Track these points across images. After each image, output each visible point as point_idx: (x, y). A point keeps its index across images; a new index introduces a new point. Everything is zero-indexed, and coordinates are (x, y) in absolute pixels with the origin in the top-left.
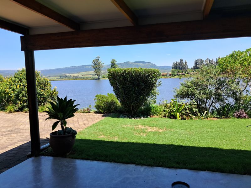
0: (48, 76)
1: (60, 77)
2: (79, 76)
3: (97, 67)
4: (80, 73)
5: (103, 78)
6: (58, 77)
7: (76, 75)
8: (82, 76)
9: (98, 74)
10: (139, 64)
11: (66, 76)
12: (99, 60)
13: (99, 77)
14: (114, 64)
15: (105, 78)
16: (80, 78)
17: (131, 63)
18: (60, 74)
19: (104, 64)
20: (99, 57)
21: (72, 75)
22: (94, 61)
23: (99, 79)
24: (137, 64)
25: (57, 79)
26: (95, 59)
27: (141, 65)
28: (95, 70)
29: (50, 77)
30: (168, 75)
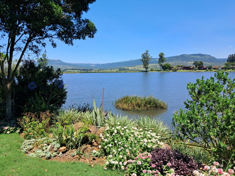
0: (111, 68)
1: (120, 69)
2: (135, 69)
3: (145, 60)
4: (137, 66)
5: (151, 70)
6: (118, 70)
7: (133, 68)
8: (138, 69)
9: (146, 67)
10: (196, 57)
11: (124, 69)
12: (148, 54)
13: (146, 70)
14: (162, 57)
15: (153, 71)
16: (136, 70)
17: (187, 56)
18: (120, 67)
19: (152, 58)
20: (148, 51)
21: (130, 68)
22: (143, 55)
23: (146, 71)
24: (193, 56)
25: (117, 72)
26: (144, 53)
27: (198, 57)
28: (144, 63)
29: (111, 69)
30: (220, 68)
